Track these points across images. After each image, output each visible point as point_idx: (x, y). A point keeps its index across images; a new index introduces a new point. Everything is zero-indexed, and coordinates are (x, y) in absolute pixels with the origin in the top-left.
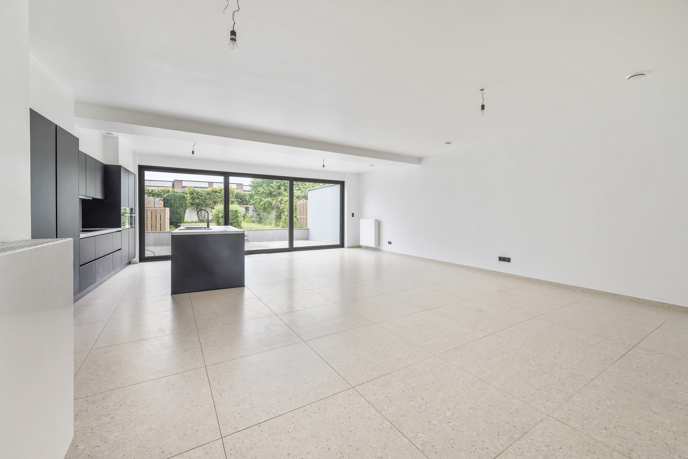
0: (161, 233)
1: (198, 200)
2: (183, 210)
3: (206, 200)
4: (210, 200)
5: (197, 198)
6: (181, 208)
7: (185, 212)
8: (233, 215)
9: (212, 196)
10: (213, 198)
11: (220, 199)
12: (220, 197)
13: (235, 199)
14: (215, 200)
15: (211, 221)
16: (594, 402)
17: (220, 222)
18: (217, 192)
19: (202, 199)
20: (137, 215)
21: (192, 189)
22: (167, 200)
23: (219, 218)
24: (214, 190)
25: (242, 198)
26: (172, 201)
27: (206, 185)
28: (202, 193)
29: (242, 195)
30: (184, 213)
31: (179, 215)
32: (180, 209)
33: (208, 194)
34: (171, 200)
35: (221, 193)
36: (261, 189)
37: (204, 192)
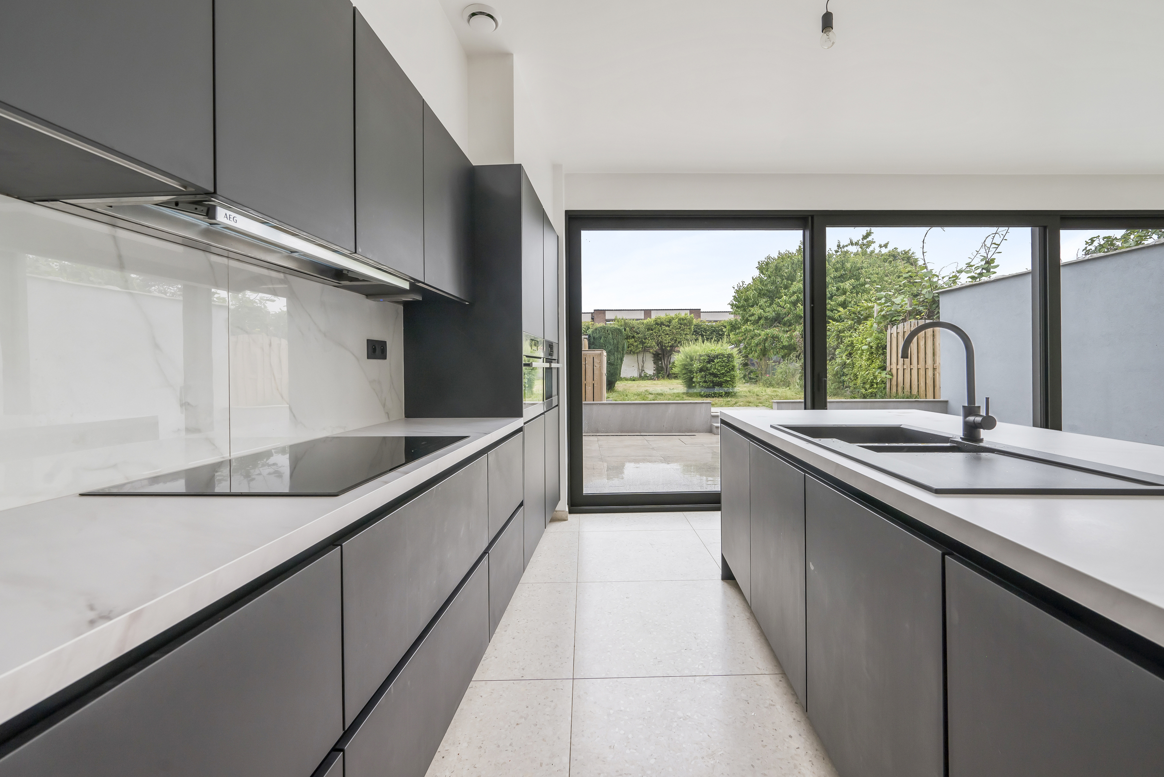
0: (594, 406)
1: (633, 340)
2: (619, 356)
3: (645, 339)
4: (651, 339)
6: (616, 353)
7: (622, 360)
8: (723, 366)
9: (655, 332)
10: (656, 336)
11: (667, 336)
12: (667, 334)
13: (694, 336)
14: (660, 338)
15: (653, 377)
17: (694, 380)
18: (664, 325)
19: (639, 337)
20: (562, 365)
21: (623, 322)
22: (594, 338)
23: (691, 372)
25: (704, 334)
26: (602, 341)
27: (641, 316)
28: (638, 328)
29: (705, 329)
30: (621, 362)
31: (613, 367)
32: (614, 354)
33: (648, 329)
34: (601, 338)
35: (669, 326)
36: (756, 311)
37: (642, 325)
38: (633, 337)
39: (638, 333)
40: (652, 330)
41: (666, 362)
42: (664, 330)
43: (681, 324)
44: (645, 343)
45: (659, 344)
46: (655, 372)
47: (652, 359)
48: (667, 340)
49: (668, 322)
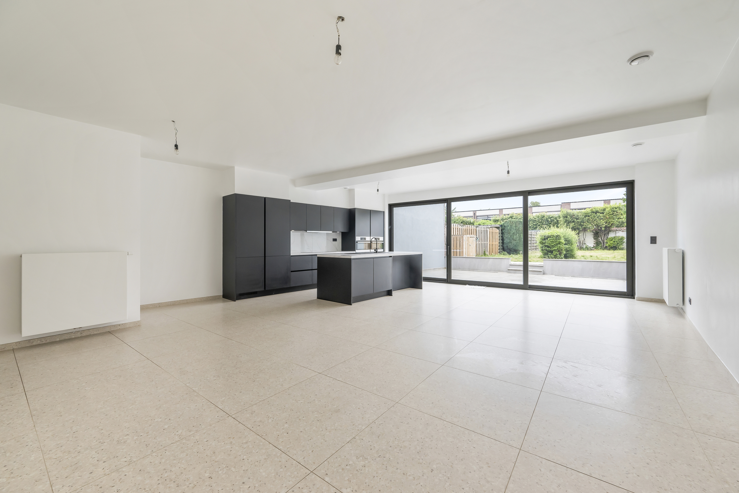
3: (584, 222)
5: (572, 222)
9: (591, 218)
11: (602, 220)
12: (602, 219)
16: (16, 468)
18: (599, 213)
24: (594, 210)
35: (603, 213)
38: (574, 222)
39: (577, 219)
40: (589, 216)
41: (602, 238)
42: (598, 216)
43: (614, 211)
44: (583, 225)
45: (597, 225)
46: (595, 245)
47: (593, 236)
48: (603, 223)
49: (602, 210)
